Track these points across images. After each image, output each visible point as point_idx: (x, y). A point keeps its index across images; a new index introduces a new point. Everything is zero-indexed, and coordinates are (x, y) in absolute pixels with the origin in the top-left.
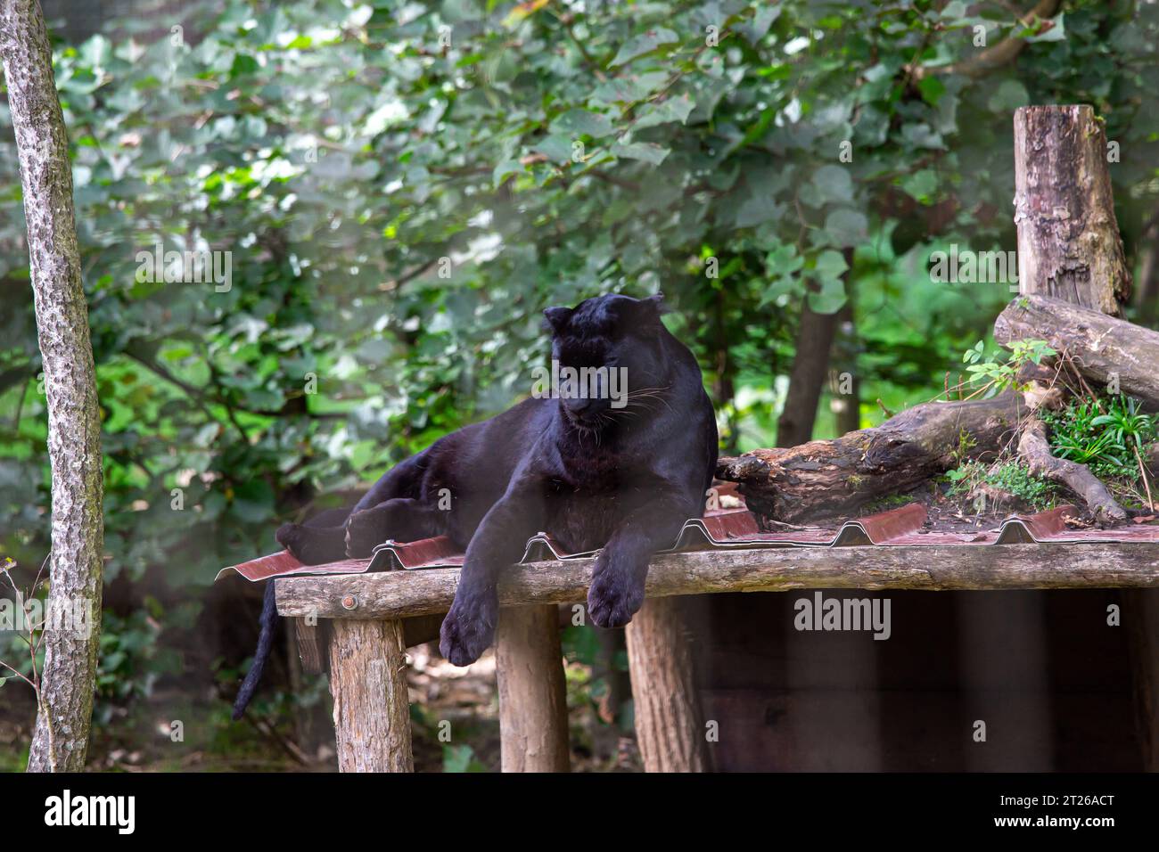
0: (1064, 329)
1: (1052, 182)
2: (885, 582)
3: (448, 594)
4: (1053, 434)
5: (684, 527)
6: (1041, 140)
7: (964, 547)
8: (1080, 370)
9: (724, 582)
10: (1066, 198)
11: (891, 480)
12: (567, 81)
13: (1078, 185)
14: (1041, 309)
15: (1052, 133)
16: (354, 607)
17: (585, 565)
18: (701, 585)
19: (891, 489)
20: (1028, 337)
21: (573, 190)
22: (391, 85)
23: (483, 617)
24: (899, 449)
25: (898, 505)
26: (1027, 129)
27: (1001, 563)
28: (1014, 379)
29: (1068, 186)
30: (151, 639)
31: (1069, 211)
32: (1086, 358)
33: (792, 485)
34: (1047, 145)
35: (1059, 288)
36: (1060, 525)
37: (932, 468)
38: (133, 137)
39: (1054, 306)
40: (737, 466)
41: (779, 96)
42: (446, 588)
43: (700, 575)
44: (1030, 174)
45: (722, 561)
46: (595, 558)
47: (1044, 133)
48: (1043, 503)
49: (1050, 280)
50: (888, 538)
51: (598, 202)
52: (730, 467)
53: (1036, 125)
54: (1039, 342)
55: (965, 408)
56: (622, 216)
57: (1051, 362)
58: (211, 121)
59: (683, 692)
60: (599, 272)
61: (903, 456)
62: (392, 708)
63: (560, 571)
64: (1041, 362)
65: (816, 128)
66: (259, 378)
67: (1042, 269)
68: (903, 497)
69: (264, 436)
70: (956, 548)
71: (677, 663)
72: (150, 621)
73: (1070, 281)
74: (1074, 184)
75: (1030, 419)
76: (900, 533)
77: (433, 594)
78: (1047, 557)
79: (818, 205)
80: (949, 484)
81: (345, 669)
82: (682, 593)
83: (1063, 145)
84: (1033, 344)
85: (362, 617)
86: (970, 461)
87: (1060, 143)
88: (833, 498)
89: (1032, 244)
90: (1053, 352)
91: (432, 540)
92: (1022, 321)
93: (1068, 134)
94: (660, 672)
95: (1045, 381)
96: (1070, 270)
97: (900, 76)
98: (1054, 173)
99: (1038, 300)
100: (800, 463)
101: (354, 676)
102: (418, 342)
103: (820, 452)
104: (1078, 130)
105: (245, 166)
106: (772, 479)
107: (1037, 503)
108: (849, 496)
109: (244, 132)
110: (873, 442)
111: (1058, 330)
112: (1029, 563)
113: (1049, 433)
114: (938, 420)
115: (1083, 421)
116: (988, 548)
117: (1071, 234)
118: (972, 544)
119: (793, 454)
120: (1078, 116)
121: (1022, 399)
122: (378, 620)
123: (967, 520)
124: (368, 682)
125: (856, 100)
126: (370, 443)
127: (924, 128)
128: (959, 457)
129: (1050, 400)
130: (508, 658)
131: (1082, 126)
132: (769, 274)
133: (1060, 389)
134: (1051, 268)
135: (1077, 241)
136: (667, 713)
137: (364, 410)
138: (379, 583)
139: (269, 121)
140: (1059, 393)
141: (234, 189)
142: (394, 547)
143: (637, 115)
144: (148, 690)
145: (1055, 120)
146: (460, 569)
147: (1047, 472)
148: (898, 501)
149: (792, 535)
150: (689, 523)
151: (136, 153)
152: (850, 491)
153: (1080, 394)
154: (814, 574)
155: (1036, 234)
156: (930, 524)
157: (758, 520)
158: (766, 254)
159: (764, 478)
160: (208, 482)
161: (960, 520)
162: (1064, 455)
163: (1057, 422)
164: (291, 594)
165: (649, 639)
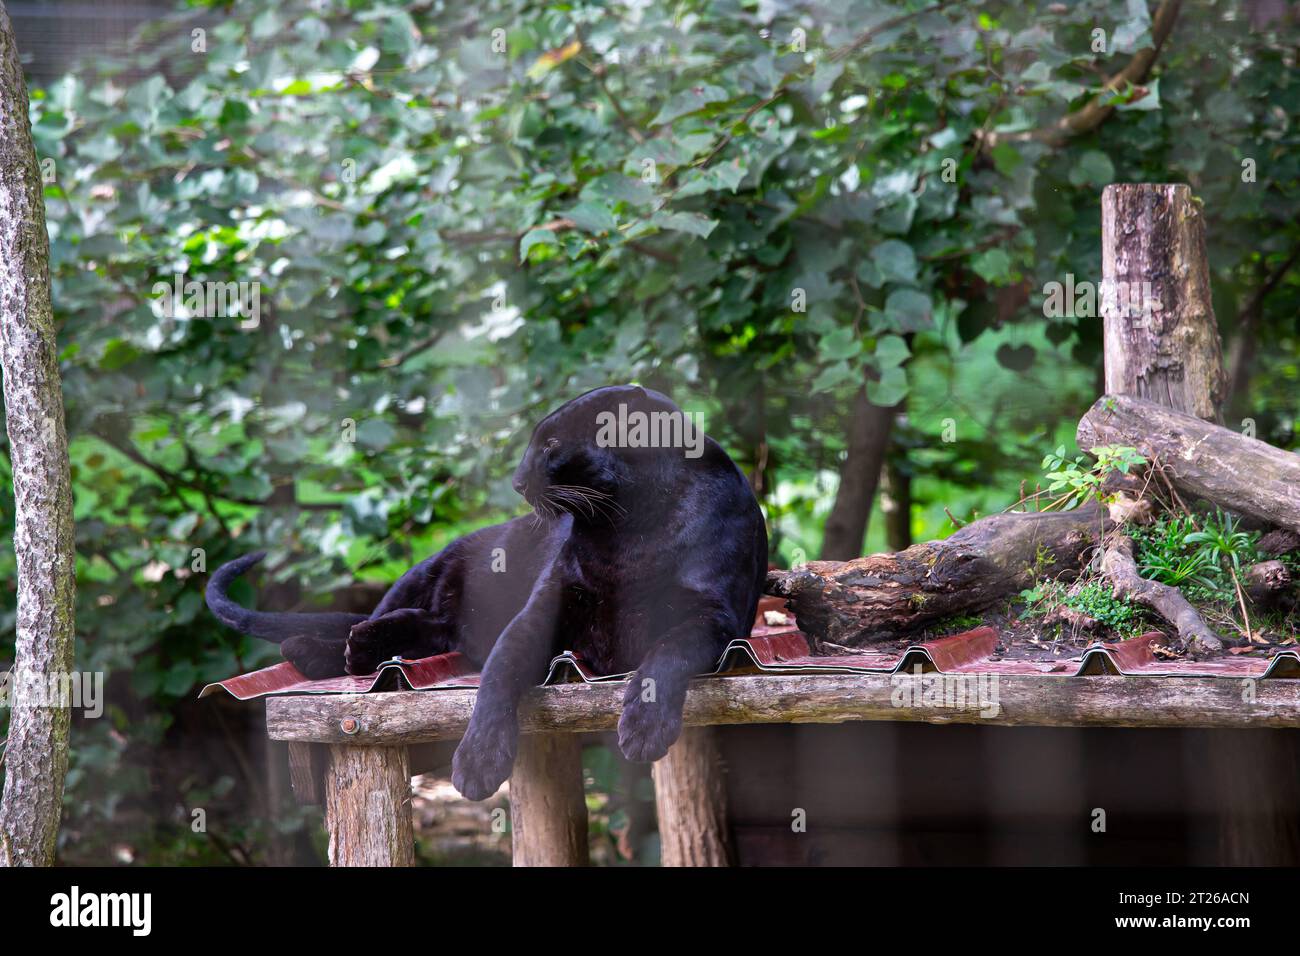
0: (1155, 435)
1: (1144, 269)
2: (951, 715)
3: (460, 718)
4: (1141, 552)
5: (728, 649)
6: (1132, 223)
7: (1041, 678)
8: (1172, 480)
9: (772, 711)
10: (1159, 288)
11: (960, 600)
12: (598, 139)
13: (1172, 273)
14: (1130, 411)
15: (1144, 215)
16: (356, 731)
17: (616, 689)
18: (746, 714)
19: (959, 610)
20: (1115, 443)
21: (602, 263)
22: (401, 137)
23: (502, 745)
24: (969, 565)
25: (966, 628)
26: (1117, 210)
27: (1082, 697)
28: (1098, 489)
29: (1161, 275)
30: (115, 754)
31: (1162, 302)
32: (1179, 467)
33: (849, 603)
34: (1139, 228)
35: (1150, 388)
36: (1148, 656)
37: (1006, 586)
38: (106, 189)
39: (1143, 408)
40: (788, 582)
41: (835, 162)
42: (459, 711)
43: (744, 703)
44: (1119, 260)
45: (770, 688)
46: (627, 681)
47: (1136, 214)
48: (1129, 630)
49: (1140, 378)
50: (956, 666)
51: (630, 275)
52: (780, 581)
53: (1127, 206)
54: (1128, 449)
55: (1043, 520)
56: (657, 291)
57: (1140, 471)
58: (196, 173)
59: (716, 828)
60: (630, 354)
61: (973, 573)
62: (395, 846)
63: (587, 694)
64: (1129, 471)
65: (876, 199)
66: (242, 462)
67: (1131, 366)
68: (972, 619)
69: (247, 528)
70: (1032, 679)
71: (711, 795)
72: (114, 735)
73: (1162, 380)
74: (1168, 272)
75: (1115, 534)
76: (969, 660)
77: (444, 718)
78: (1134, 691)
79: (877, 284)
80: (1024, 606)
81: (342, 800)
82: (724, 723)
83: (1155, 229)
84: (1120, 450)
85: (362, 742)
86: (1048, 580)
87: (1154, 226)
88: (895, 618)
89: (1120, 338)
90: (1142, 460)
91: (443, 656)
92: (1108, 425)
93: (1162, 216)
94: (691, 806)
95: (1133, 493)
96: (1161, 368)
97: (970, 142)
98: (1146, 259)
99: (1126, 402)
100: (858, 578)
101: (353, 808)
102: (424, 427)
103: (880, 566)
104: (1173, 212)
105: (233, 225)
106: (826, 595)
107: (1122, 629)
108: (912, 617)
109: (233, 187)
110: (940, 556)
111: (1148, 435)
112: (1114, 698)
113: (1136, 551)
114: (1013, 533)
115: (1174, 538)
116: (1068, 679)
117: (1164, 327)
118: (1050, 675)
119: (850, 568)
120: (1174, 197)
121: (1107, 512)
122: (381, 746)
123: (1044, 646)
124: (368, 815)
125: (921, 168)
126: (367, 538)
127: (996, 201)
128: (1036, 575)
129: (1139, 514)
130: (523, 788)
131: (1178, 207)
132: (822, 359)
133: (1149, 501)
134: (1140, 366)
135: (1170, 336)
136: (698, 852)
137: (361, 502)
138: (383, 705)
139: (260, 175)
140: (1148, 506)
141: (219, 251)
142: (402, 665)
143: (681, 181)
144: (109, 813)
145: (1149, 200)
146: (475, 691)
147: (1133, 595)
148: (966, 623)
149: (847, 659)
150: (733, 644)
151: (110, 206)
152: (913, 611)
153: (1171, 507)
154: (872, 704)
155: (1125, 327)
156: (1003, 650)
157: (810, 641)
158: (817, 338)
159: (818, 595)
160: (181, 579)
161: (1036, 646)
162: (1153, 576)
163: (1145, 538)
164: (285, 715)
165: (680, 768)
